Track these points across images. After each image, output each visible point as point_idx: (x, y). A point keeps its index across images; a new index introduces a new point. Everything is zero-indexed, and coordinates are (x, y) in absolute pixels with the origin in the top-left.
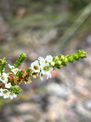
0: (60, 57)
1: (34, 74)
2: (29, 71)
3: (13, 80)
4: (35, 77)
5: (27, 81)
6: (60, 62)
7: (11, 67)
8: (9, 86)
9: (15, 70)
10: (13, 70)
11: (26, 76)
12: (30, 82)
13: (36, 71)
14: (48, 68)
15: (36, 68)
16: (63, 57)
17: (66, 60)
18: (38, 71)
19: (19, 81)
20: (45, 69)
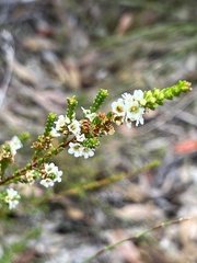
0: (153, 91)
1: (118, 118)
2: (110, 115)
3: (88, 130)
4: (118, 123)
5: (108, 130)
6: (153, 100)
7: (85, 111)
8: (81, 138)
9: (91, 116)
10: (88, 116)
11: (107, 123)
12: (112, 132)
13: (119, 115)
14: (136, 109)
15: (119, 110)
16: (157, 91)
17: (162, 96)
18: (122, 114)
19: (97, 131)
20: (132, 111)
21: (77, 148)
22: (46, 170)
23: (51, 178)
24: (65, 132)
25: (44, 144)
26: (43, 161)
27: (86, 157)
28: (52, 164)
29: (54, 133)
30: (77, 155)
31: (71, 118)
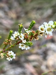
1: (41, 33)
3: (27, 38)
4: (41, 35)
5: (36, 38)
7: (25, 30)
8: (24, 42)
10: (27, 32)
11: (36, 35)
12: (38, 39)
13: (42, 32)
14: (50, 29)
15: (42, 29)
18: (44, 31)
19: (31, 38)
20: (48, 30)
21: (22, 46)
22: (9, 54)
23: (11, 57)
24: (17, 39)
25: (8, 43)
26: (7, 50)
27: (27, 49)
28: (11, 51)
29: (12, 38)
30: (22, 49)
31: (20, 33)
